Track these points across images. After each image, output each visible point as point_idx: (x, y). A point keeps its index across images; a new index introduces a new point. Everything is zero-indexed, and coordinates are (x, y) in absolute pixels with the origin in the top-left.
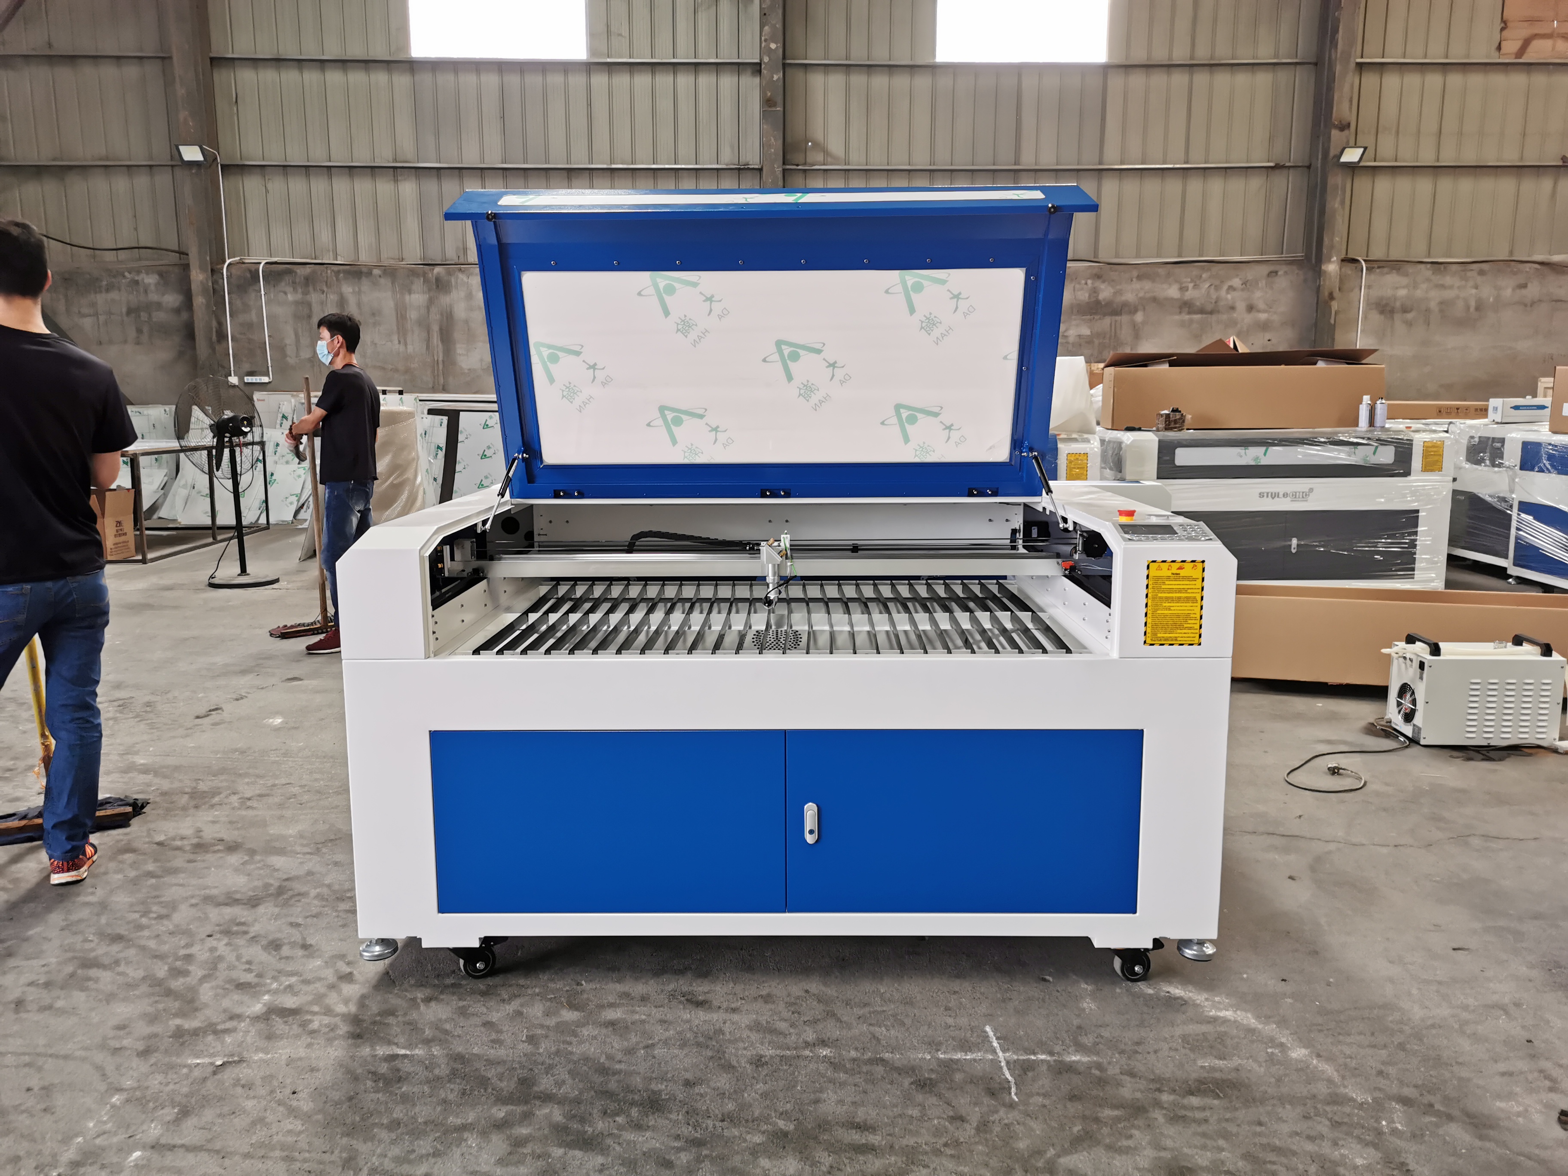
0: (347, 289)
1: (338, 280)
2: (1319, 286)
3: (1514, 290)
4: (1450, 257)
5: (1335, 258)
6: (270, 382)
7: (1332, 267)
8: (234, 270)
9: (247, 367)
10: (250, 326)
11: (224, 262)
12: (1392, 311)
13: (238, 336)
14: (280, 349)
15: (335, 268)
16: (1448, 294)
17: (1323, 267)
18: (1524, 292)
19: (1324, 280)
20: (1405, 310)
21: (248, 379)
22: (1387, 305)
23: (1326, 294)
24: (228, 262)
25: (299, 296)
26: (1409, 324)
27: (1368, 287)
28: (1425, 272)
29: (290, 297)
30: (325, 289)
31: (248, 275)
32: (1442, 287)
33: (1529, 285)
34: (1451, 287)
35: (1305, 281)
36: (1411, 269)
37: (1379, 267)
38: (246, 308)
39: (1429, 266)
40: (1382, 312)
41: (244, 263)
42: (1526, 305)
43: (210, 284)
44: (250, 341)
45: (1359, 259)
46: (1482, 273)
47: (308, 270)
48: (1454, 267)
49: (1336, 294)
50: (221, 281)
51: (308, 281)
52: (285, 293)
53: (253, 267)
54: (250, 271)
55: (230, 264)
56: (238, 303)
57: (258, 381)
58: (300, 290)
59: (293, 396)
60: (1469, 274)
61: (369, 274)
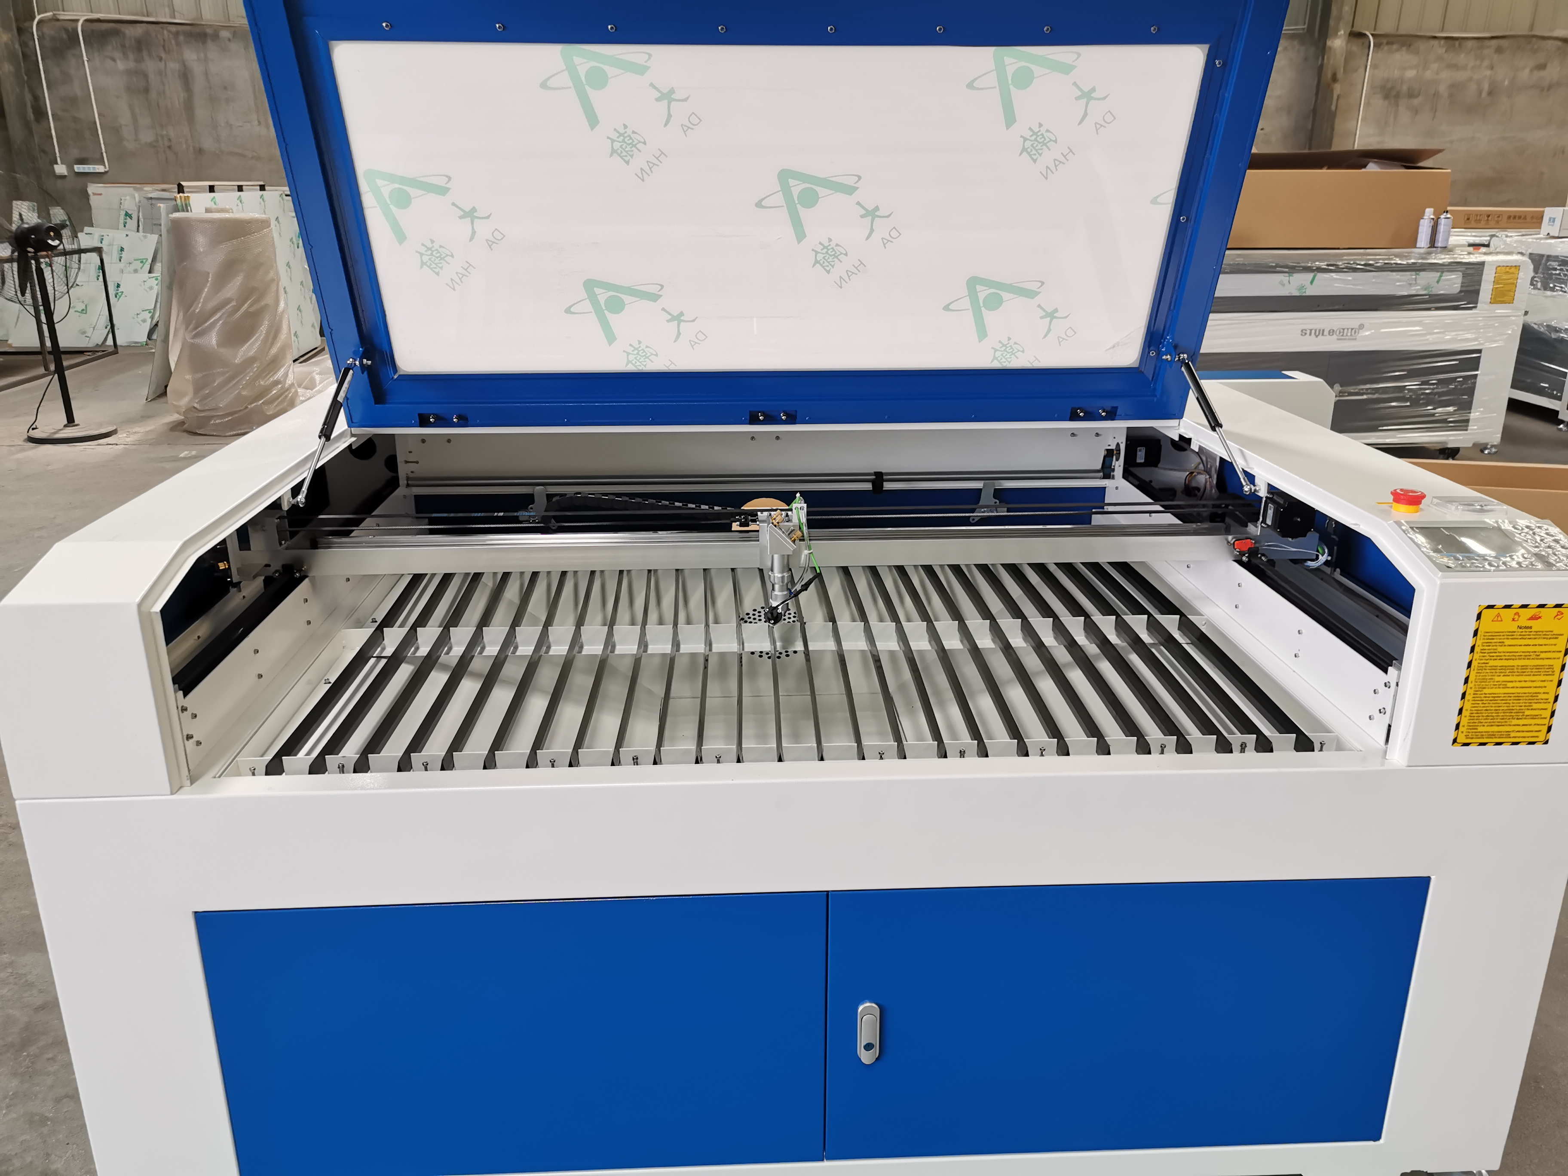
0: (190, 55)
1: (178, 44)
2: (1322, 66)
3: (1531, 71)
4: (1465, 31)
5: (1342, 32)
6: (106, 172)
7: (1338, 43)
8: (46, 30)
9: (75, 153)
10: (73, 101)
11: (33, 18)
12: (1398, 96)
13: (60, 113)
14: (113, 130)
15: (173, 29)
16: (1460, 76)
17: (1329, 43)
18: (1542, 73)
19: (1328, 59)
20: (1411, 95)
21: (78, 168)
22: (1392, 88)
23: (1329, 75)
24: (38, 18)
25: (131, 64)
26: (1416, 111)
27: (1374, 66)
28: (1439, 48)
29: (121, 65)
30: (163, 55)
31: (65, 36)
32: (1454, 67)
33: (1549, 66)
34: (1465, 68)
35: (1306, 59)
36: (1423, 45)
37: (1388, 43)
38: (67, 78)
39: (1442, 42)
40: (1386, 97)
41: (58, 20)
42: (1542, 89)
43: (17, 46)
44: (76, 120)
45: (1368, 33)
46: (1499, 50)
47: (139, 30)
48: (1470, 44)
49: (1340, 74)
50: (31, 43)
51: (141, 46)
52: (114, 60)
53: (70, 26)
54: (66, 30)
55: (40, 22)
56: (56, 72)
57: (92, 171)
58: (131, 56)
59: (135, 189)
60: (1486, 52)
61: (216, 37)
